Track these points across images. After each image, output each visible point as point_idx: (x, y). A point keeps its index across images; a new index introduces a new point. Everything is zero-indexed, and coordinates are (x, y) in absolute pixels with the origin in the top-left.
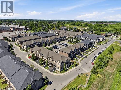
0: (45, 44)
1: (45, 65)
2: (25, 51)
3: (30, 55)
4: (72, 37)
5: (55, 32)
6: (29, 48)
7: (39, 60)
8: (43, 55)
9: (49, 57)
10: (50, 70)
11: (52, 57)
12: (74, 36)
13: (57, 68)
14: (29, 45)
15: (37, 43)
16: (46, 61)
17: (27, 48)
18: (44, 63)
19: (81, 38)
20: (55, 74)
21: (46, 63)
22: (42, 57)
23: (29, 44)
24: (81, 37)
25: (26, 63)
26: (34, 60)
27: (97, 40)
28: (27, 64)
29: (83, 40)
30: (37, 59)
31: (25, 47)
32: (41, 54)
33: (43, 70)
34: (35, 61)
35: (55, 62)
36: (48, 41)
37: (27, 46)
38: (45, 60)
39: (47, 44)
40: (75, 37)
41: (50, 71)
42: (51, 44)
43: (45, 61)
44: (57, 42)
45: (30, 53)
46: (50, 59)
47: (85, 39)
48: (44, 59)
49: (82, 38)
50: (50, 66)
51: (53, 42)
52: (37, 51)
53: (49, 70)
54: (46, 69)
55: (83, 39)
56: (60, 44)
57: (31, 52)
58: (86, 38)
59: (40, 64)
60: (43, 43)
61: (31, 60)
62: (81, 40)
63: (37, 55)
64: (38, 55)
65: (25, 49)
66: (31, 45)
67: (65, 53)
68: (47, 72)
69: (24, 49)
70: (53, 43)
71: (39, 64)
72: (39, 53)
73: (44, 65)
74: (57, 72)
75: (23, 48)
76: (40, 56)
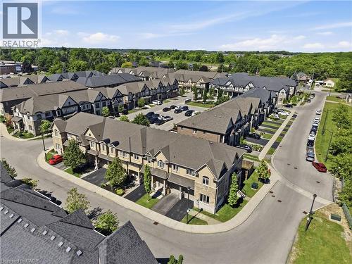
0: (110, 107)
1: (133, 189)
2: (31, 135)
3: (53, 151)
4: (198, 85)
5: (135, 72)
6: (46, 123)
7: (100, 167)
8: (116, 144)
9: (152, 152)
10: (166, 210)
11: (166, 151)
12: (203, 81)
13: (198, 198)
14: (47, 114)
15: (77, 105)
16: (137, 170)
17: (37, 124)
18: (128, 181)
19: (227, 87)
20: (194, 226)
21: (134, 178)
22: (113, 155)
23: (45, 109)
24: (228, 84)
25: (41, 186)
26: (78, 171)
27: (283, 90)
28: (44, 193)
29: (235, 94)
30: (90, 166)
31: (29, 122)
32: (107, 141)
33: (130, 212)
34: (85, 175)
35: (182, 172)
36: (119, 96)
37: (38, 117)
38: (131, 168)
39: (116, 108)
40: (207, 85)
41: (168, 215)
42: (131, 108)
43: (132, 172)
44: (149, 102)
45: (55, 144)
46: (154, 161)
47: (241, 90)
48: (127, 163)
49: (231, 88)
50: (159, 193)
51: (137, 102)
52: (89, 132)
53: (159, 210)
54: (144, 205)
55: (237, 90)
56: (166, 110)
57: (57, 137)
58: (247, 87)
59: (107, 188)
60: (101, 104)
61: (61, 173)
62: (230, 93)
63: (88, 148)
64: (93, 148)
65: (30, 131)
66: (54, 111)
67: (205, 131)
68: (156, 223)
69: (27, 128)
70: (137, 106)
71: (103, 187)
72: (99, 136)
73: (129, 191)
74: (201, 216)
75: (22, 125)
76: (104, 152)
